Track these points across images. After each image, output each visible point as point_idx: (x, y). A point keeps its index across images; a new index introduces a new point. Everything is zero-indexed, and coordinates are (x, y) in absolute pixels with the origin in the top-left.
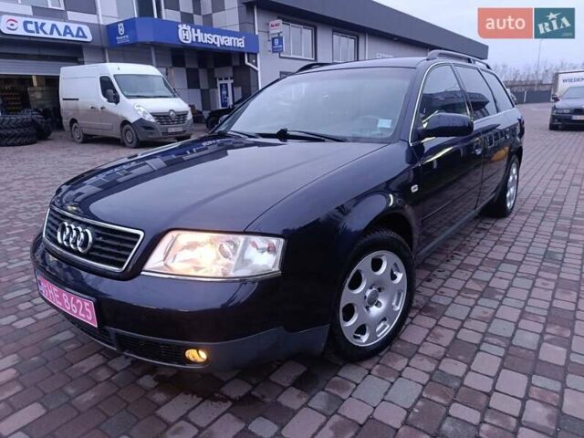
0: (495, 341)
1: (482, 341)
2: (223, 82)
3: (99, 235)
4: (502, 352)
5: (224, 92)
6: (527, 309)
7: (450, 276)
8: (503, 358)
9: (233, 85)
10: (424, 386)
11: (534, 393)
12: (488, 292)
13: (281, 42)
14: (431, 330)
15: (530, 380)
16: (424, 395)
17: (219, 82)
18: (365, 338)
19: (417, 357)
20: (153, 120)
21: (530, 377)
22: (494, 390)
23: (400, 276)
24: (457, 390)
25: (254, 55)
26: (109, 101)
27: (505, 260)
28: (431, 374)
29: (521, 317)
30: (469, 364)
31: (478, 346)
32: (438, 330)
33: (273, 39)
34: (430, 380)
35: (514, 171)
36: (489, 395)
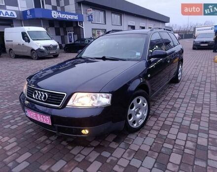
0: (177, 124)
1: (172, 124)
2: (70, 33)
3: (50, 95)
4: (178, 127)
5: (70, 37)
6: (186, 113)
7: (161, 104)
8: (179, 129)
9: (73, 34)
10: (155, 139)
11: (189, 139)
12: (173, 108)
13: (92, 17)
14: (156, 122)
15: (187, 135)
16: (155, 141)
17: (68, 33)
18: (135, 125)
19: (152, 130)
20: (44, 49)
21: (187, 134)
22: (177, 138)
23: (145, 104)
24: (165, 139)
25: (81, 22)
26: (26, 42)
27: (178, 98)
28: (157, 135)
29: (184, 116)
30: (169, 132)
31: (171, 126)
32: (158, 122)
33: (89, 16)
34: (157, 137)
35: (180, 67)
36: (175, 140)
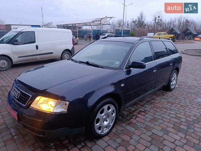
35: (175, 75)
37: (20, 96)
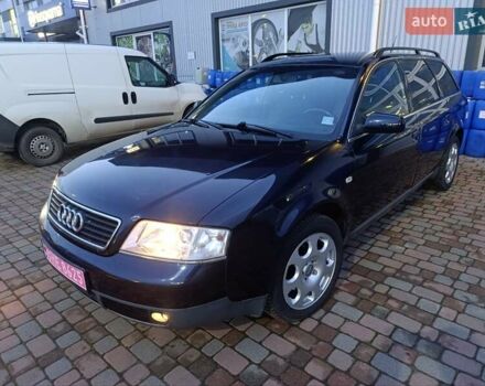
3: (87, 219)
37: (85, 224)
